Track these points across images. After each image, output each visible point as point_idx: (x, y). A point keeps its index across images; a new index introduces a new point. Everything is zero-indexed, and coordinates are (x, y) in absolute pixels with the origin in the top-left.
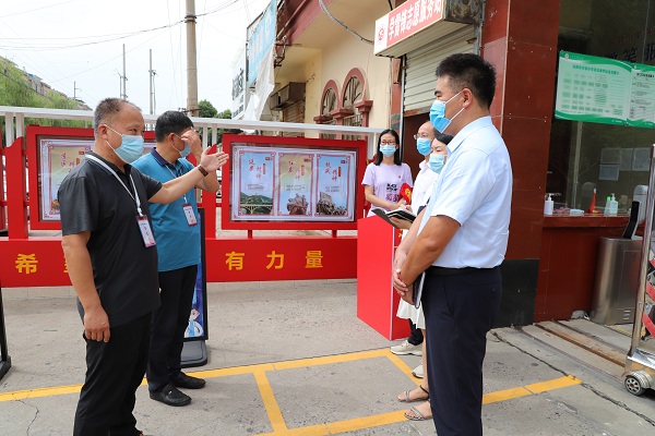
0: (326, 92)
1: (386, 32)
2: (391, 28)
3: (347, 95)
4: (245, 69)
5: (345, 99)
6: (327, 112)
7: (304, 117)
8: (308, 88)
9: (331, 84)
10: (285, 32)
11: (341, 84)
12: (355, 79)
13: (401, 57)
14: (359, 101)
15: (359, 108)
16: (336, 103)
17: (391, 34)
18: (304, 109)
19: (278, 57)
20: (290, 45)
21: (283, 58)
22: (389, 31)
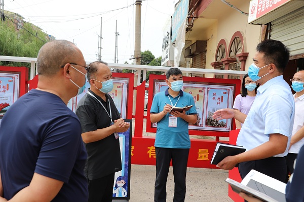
0: (219, 47)
1: (256, 8)
2: (260, 6)
3: (232, 49)
4: (170, 32)
5: (231, 51)
6: (219, 60)
7: (205, 62)
8: (209, 44)
9: (223, 41)
10: (194, 10)
11: (228, 42)
12: (237, 38)
13: (267, 24)
14: (239, 53)
15: (239, 57)
16: (225, 54)
17: (259, 10)
18: (206, 58)
19: (189, 26)
20: (197, 17)
21: (192, 26)
22: (258, 8)
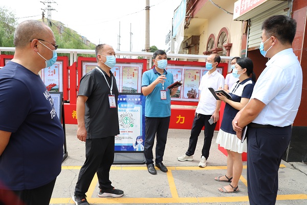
0: (210, 40)
2: (242, 6)
3: (220, 41)
4: (171, 30)
5: (218, 43)
6: (209, 49)
7: (198, 52)
8: (201, 38)
9: (212, 36)
10: (190, 12)
11: (217, 35)
12: (224, 33)
13: (247, 21)
14: (225, 44)
15: (225, 47)
16: (214, 45)
17: (242, 9)
18: (199, 48)
19: (187, 24)
20: (192, 18)
21: (189, 24)
22: (241, 7)
